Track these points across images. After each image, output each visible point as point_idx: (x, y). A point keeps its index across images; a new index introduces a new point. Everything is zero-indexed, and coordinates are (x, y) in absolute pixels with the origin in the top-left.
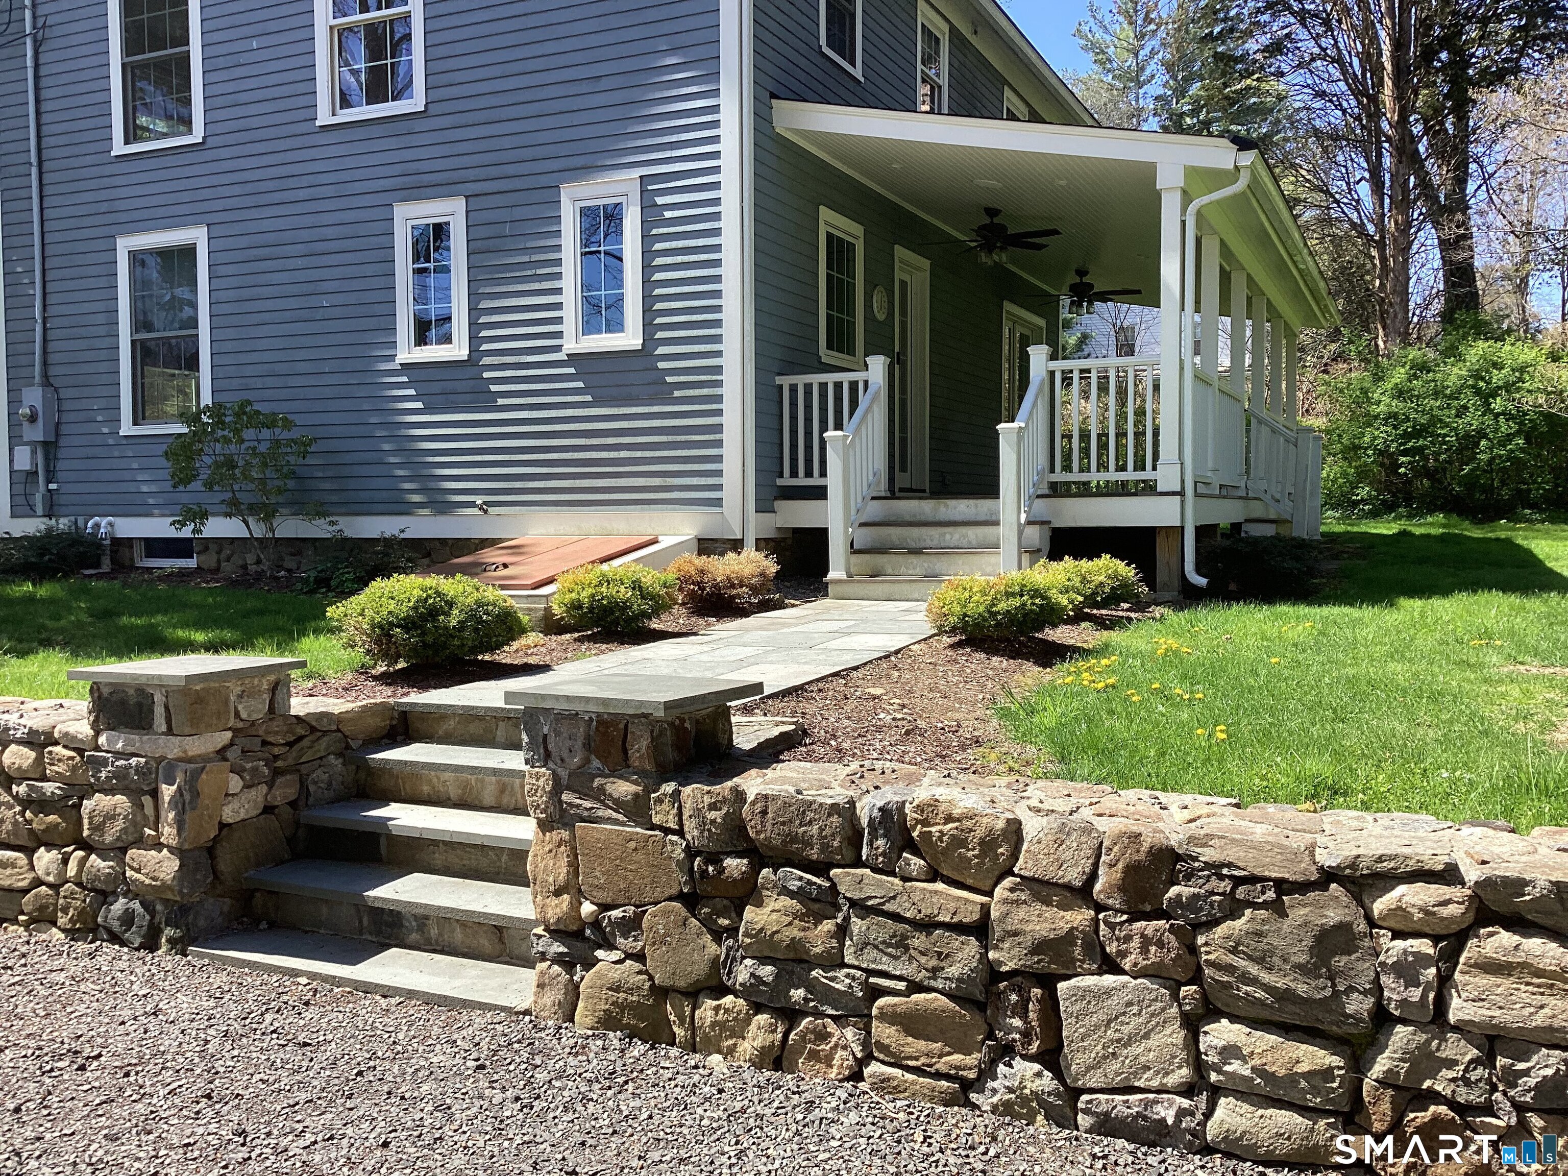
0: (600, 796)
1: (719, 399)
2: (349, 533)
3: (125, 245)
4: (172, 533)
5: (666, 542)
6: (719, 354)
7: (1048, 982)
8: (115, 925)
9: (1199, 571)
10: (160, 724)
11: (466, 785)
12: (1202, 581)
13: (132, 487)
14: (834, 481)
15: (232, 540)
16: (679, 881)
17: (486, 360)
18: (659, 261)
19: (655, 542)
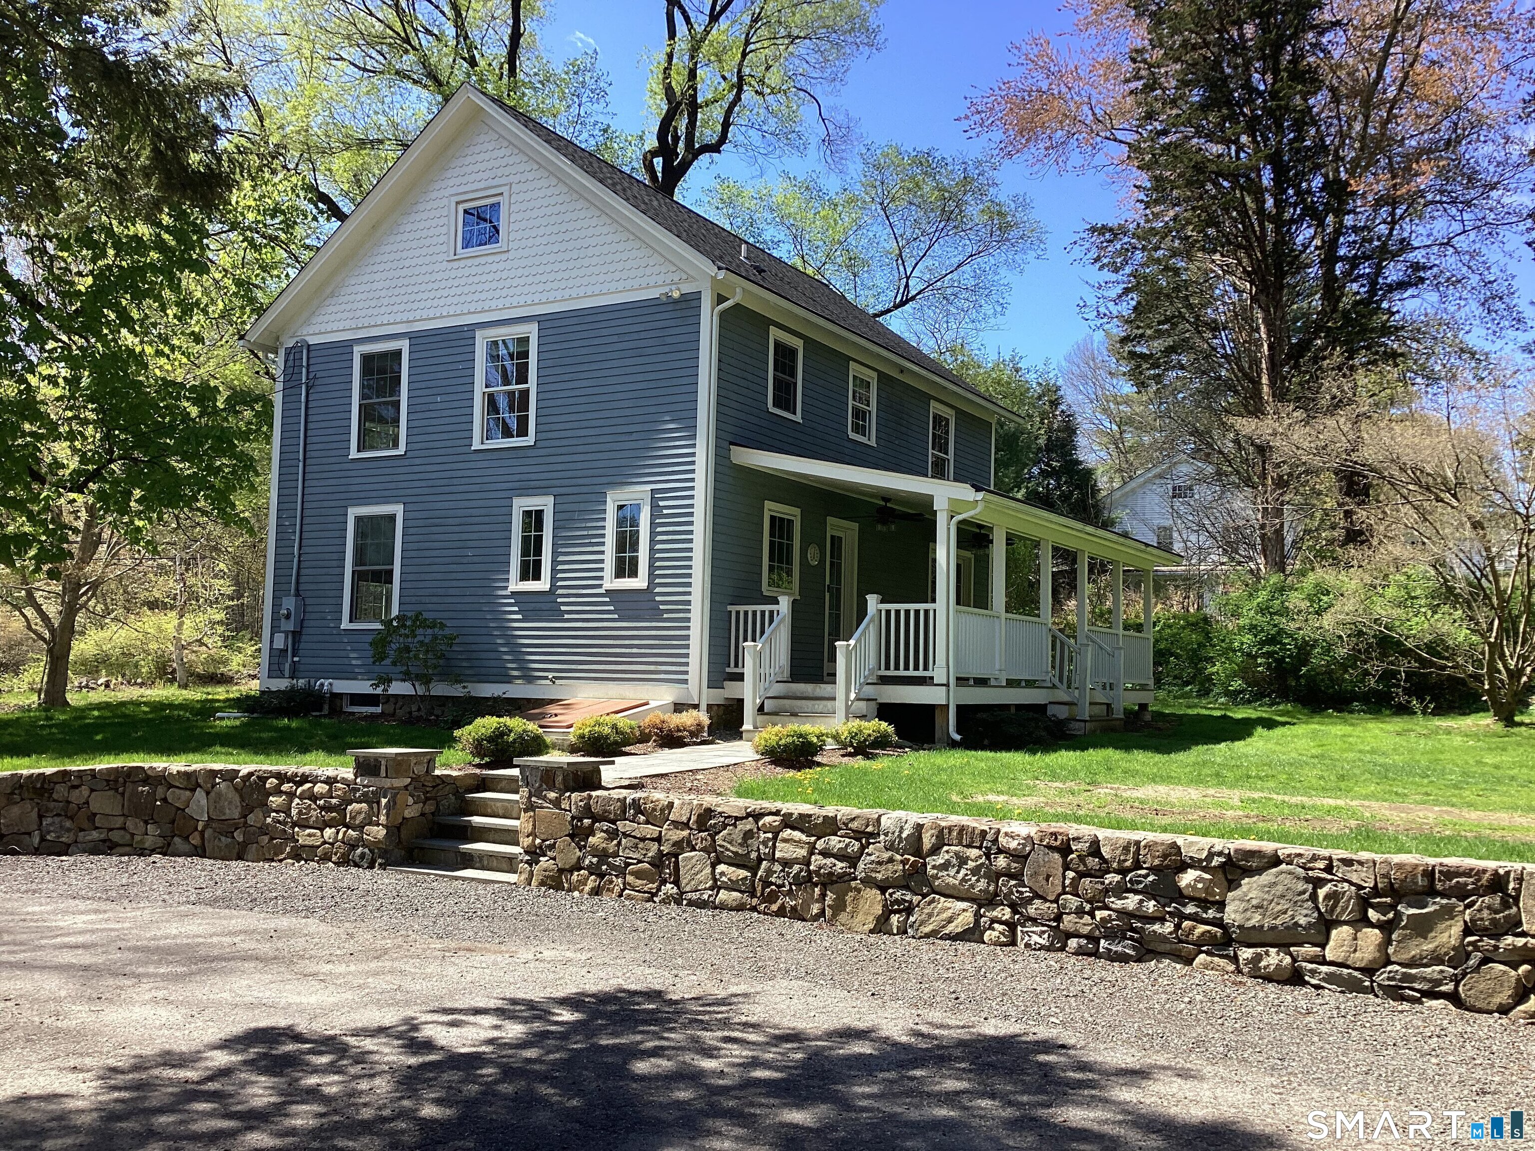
0: (544, 798)
1: (688, 620)
2: (473, 694)
3: (353, 512)
4: (371, 691)
5: (653, 704)
6: (689, 593)
7: (676, 856)
8: (357, 859)
9: (958, 732)
10: (383, 773)
11: (506, 809)
12: (958, 737)
13: (346, 661)
14: (748, 670)
15: (404, 696)
16: (568, 829)
17: (560, 592)
18: (659, 538)
19: (647, 704)
